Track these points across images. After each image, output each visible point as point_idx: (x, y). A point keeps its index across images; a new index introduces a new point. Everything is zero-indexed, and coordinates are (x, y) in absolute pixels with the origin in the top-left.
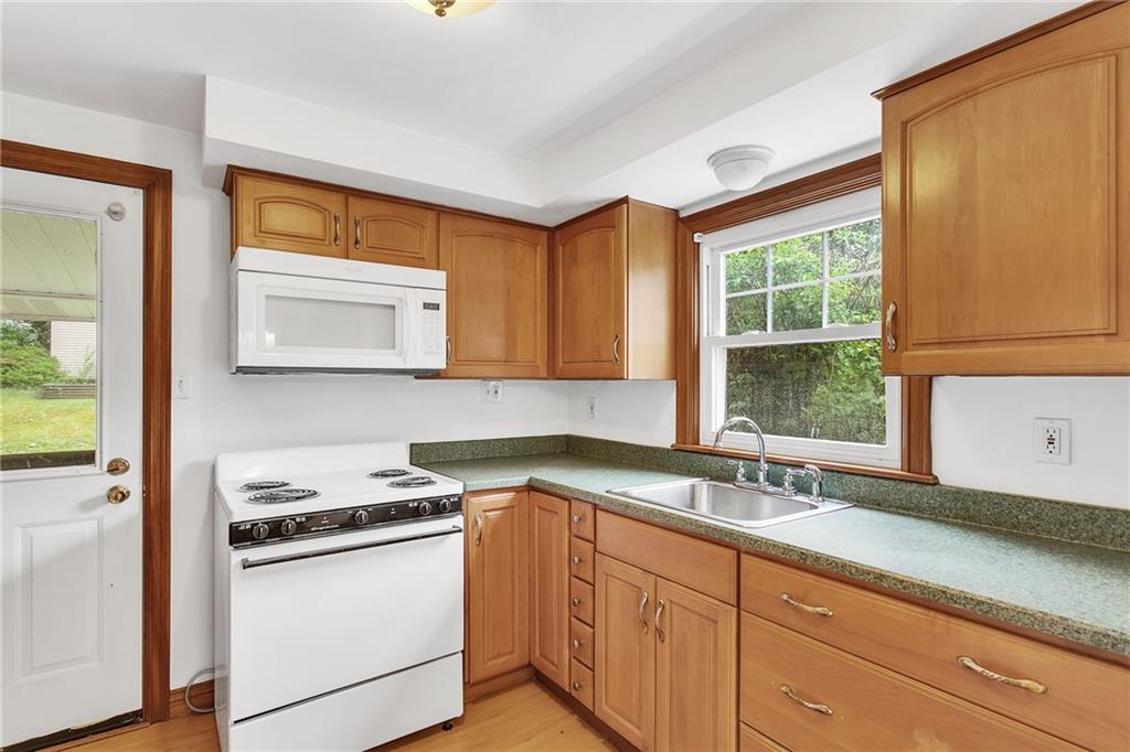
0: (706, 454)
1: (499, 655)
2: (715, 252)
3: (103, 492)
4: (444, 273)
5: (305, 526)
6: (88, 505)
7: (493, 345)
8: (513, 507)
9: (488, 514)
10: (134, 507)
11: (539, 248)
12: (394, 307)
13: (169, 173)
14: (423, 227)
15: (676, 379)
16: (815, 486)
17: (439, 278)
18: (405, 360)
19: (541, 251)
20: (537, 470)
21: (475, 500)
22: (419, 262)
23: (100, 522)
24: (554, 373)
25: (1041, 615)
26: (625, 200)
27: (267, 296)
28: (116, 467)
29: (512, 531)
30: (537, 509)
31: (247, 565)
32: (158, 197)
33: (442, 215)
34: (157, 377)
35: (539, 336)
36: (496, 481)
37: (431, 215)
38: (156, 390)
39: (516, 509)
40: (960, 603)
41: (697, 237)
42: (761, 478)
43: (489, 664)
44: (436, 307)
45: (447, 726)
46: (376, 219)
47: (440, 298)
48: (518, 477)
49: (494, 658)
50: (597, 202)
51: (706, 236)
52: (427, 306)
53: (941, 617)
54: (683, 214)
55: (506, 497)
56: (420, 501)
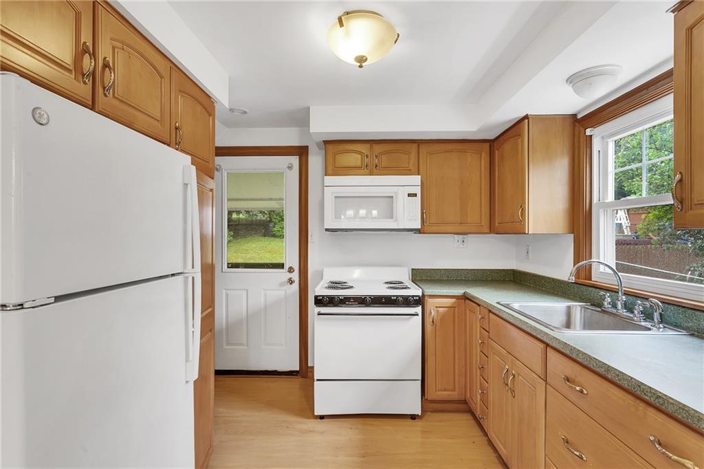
0: (591, 287)
1: (445, 390)
2: (605, 140)
3: (286, 280)
4: (419, 177)
5: (344, 301)
6: (282, 285)
7: (452, 214)
8: (455, 307)
9: (439, 309)
10: (296, 286)
12: (392, 197)
13: (308, 146)
14: (410, 153)
15: (573, 233)
16: (656, 316)
17: (416, 179)
18: (398, 224)
19: (485, 155)
20: (469, 288)
21: (431, 301)
22: (408, 172)
23: (286, 291)
24: (493, 230)
25: (693, 412)
26: (526, 117)
27: (336, 197)
28: (291, 270)
29: (454, 320)
30: (468, 310)
31: (319, 314)
32: (304, 158)
33: (421, 145)
34: (304, 233)
35: (483, 209)
36: (443, 291)
37: (415, 146)
38: (303, 239)
39: (456, 309)
40: (647, 396)
41: (588, 132)
42: (619, 306)
43: (439, 393)
44: (415, 195)
46: (385, 153)
47: (418, 190)
48: (458, 291)
49: (442, 390)
50: (510, 121)
51: (596, 130)
52: (409, 195)
53: (642, 405)
54: (579, 116)
55: (450, 301)
56: (397, 296)
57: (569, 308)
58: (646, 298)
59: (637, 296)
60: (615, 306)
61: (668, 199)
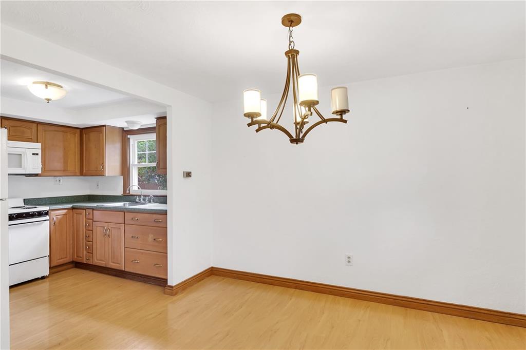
0: (131, 196)
1: (62, 258)
2: (134, 141)
4: (40, 144)
7: (58, 165)
8: (67, 214)
9: (58, 216)
11: (76, 135)
12: (21, 155)
14: (31, 129)
15: (123, 175)
17: (39, 145)
18: (25, 171)
19: (78, 135)
21: (53, 212)
22: (30, 140)
24: (82, 174)
26: (105, 125)
29: (66, 221)
30: (75, 214)
33: (39, 125)
35: (76, 163)
36: (61, 206)
37: (35, 125)
41: (128, 136)
43: (58, 261)
44: (37, 154)
45: (43, 278)
46: (13, 126)
47: (39, 152)
48: (70, 206)
51: (131, 136)
52: (33, 154)
54: (125, 129)
55: (65, 211)
56: (33, 212)
57: (124, 204)
58: (149, 196)
59: (146, 196)
60: (140, 200)
61: (154, 165)
